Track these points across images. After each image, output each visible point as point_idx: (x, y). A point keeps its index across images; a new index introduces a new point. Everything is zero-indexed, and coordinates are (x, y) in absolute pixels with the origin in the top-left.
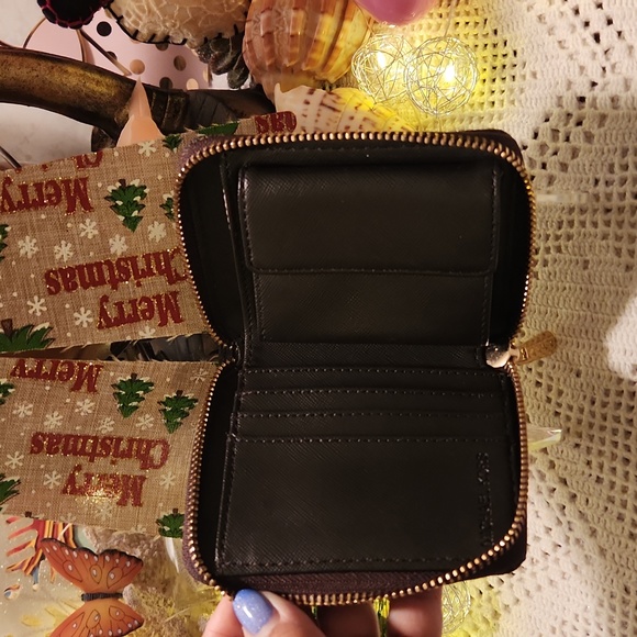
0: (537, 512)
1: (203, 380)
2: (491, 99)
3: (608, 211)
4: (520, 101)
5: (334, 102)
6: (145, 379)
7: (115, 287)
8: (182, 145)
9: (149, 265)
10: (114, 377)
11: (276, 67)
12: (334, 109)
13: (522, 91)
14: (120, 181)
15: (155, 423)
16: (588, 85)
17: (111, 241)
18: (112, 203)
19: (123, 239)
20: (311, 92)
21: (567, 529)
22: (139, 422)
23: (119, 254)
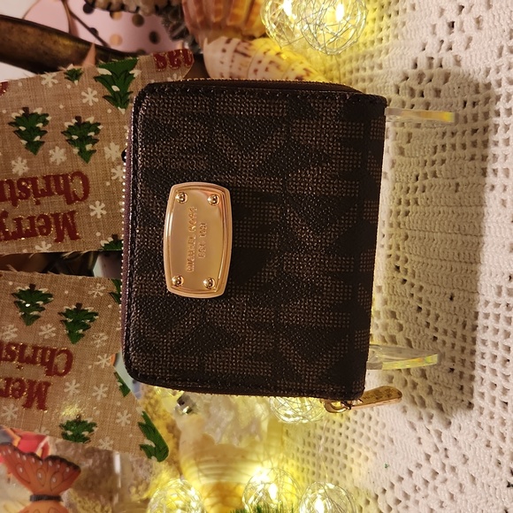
0: (419, 439)
1: (101, 294)
2: (379, 36)
3: (475, 131)
4: (402, 34)
5: (246, 48)
6: (44, 290)
7: (15, 204)
8: (83, 78)
9: (48, 185)
10: (13, 286)
11: (206, 24)
12: (245, 55)
13: (404, 24)
14: (24, 109)
15: (57, 332)
16: (456, 10)
17: (13, 162)
18: (16, 129)
19: (25, 161)
20: (228, 42)
21: (443, 456)
22: (41, 331)
23: (20, 174)
